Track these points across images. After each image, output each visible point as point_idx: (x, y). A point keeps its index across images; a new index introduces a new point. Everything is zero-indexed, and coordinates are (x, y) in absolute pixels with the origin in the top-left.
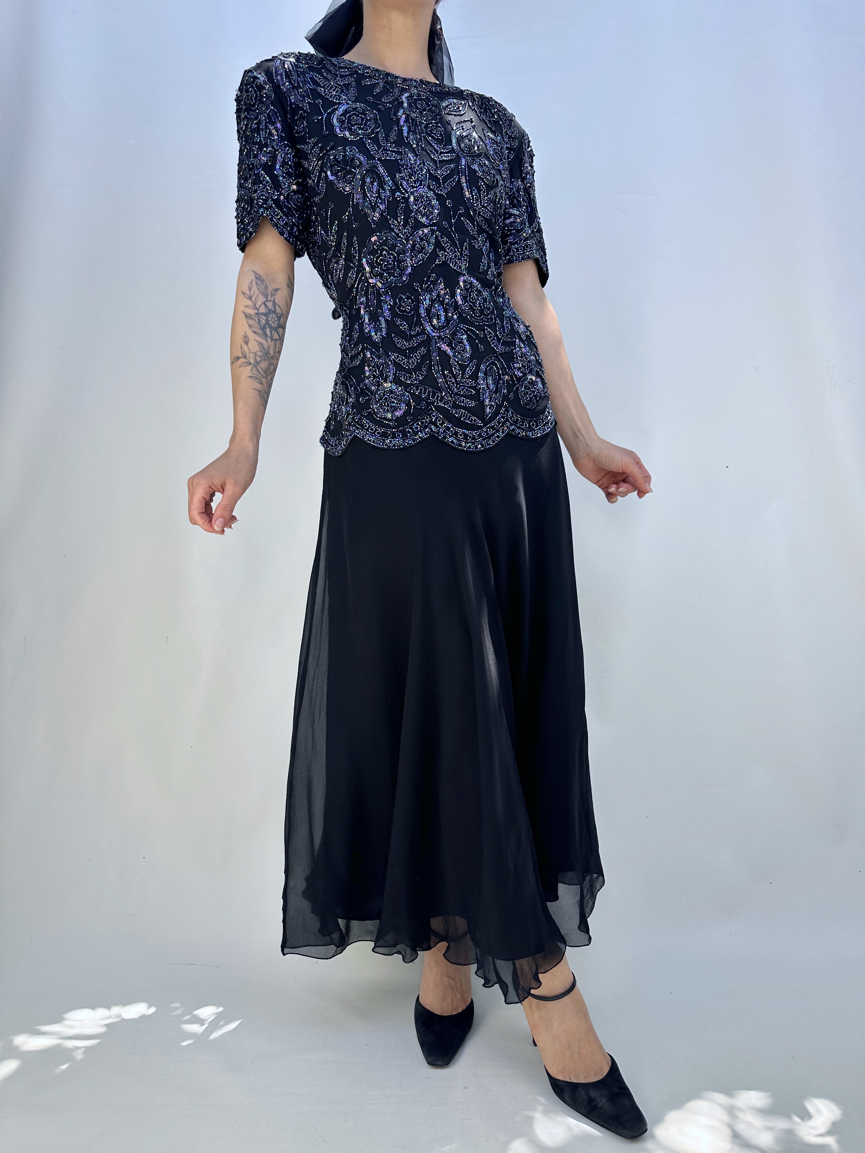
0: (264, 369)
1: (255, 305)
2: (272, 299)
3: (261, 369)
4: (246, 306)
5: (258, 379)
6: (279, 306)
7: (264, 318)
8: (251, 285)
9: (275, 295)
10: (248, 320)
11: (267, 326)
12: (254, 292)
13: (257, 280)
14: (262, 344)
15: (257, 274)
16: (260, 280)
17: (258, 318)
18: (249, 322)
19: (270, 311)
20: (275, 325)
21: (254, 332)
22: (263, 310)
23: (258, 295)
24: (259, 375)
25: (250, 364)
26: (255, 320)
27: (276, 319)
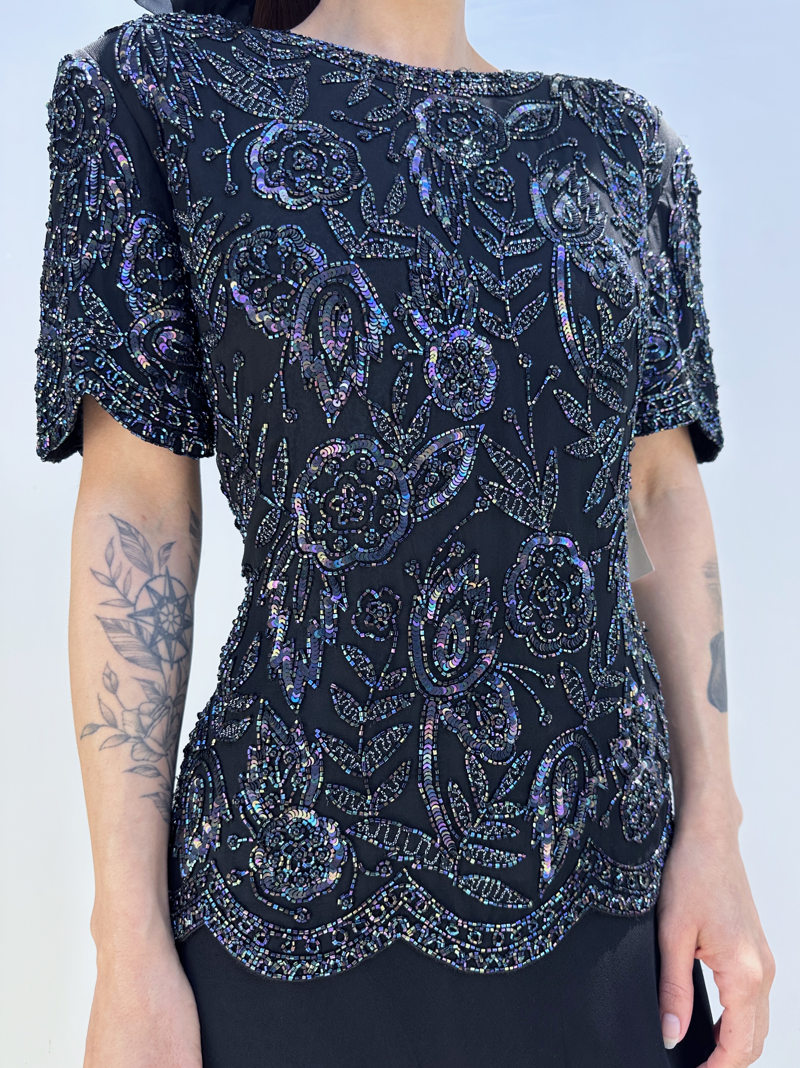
0: (160, 738)
1: (125, 595)
2: (163, 572)
3: (155, 740)
4: (103, 604)
5: (150, 769)
6: (179, 582)
7: (150, 620)
8: (110, 552)
9: (167, 558)
10: (111, 635)
11: (159, 637)
12: (120, 566)
13: (123, 536)
14: (151, 683)
15: (122, 522)
16: (130, 534)
17: (137, 626)
18: (114, 640)
19: (161, 601)
20: (176, 627)
21: (131, 660)
22: (145, 602)
23: (129, 572)
24: (152, 759)
25: (127, 738)
26: (128, 632)
27: (177, 613)
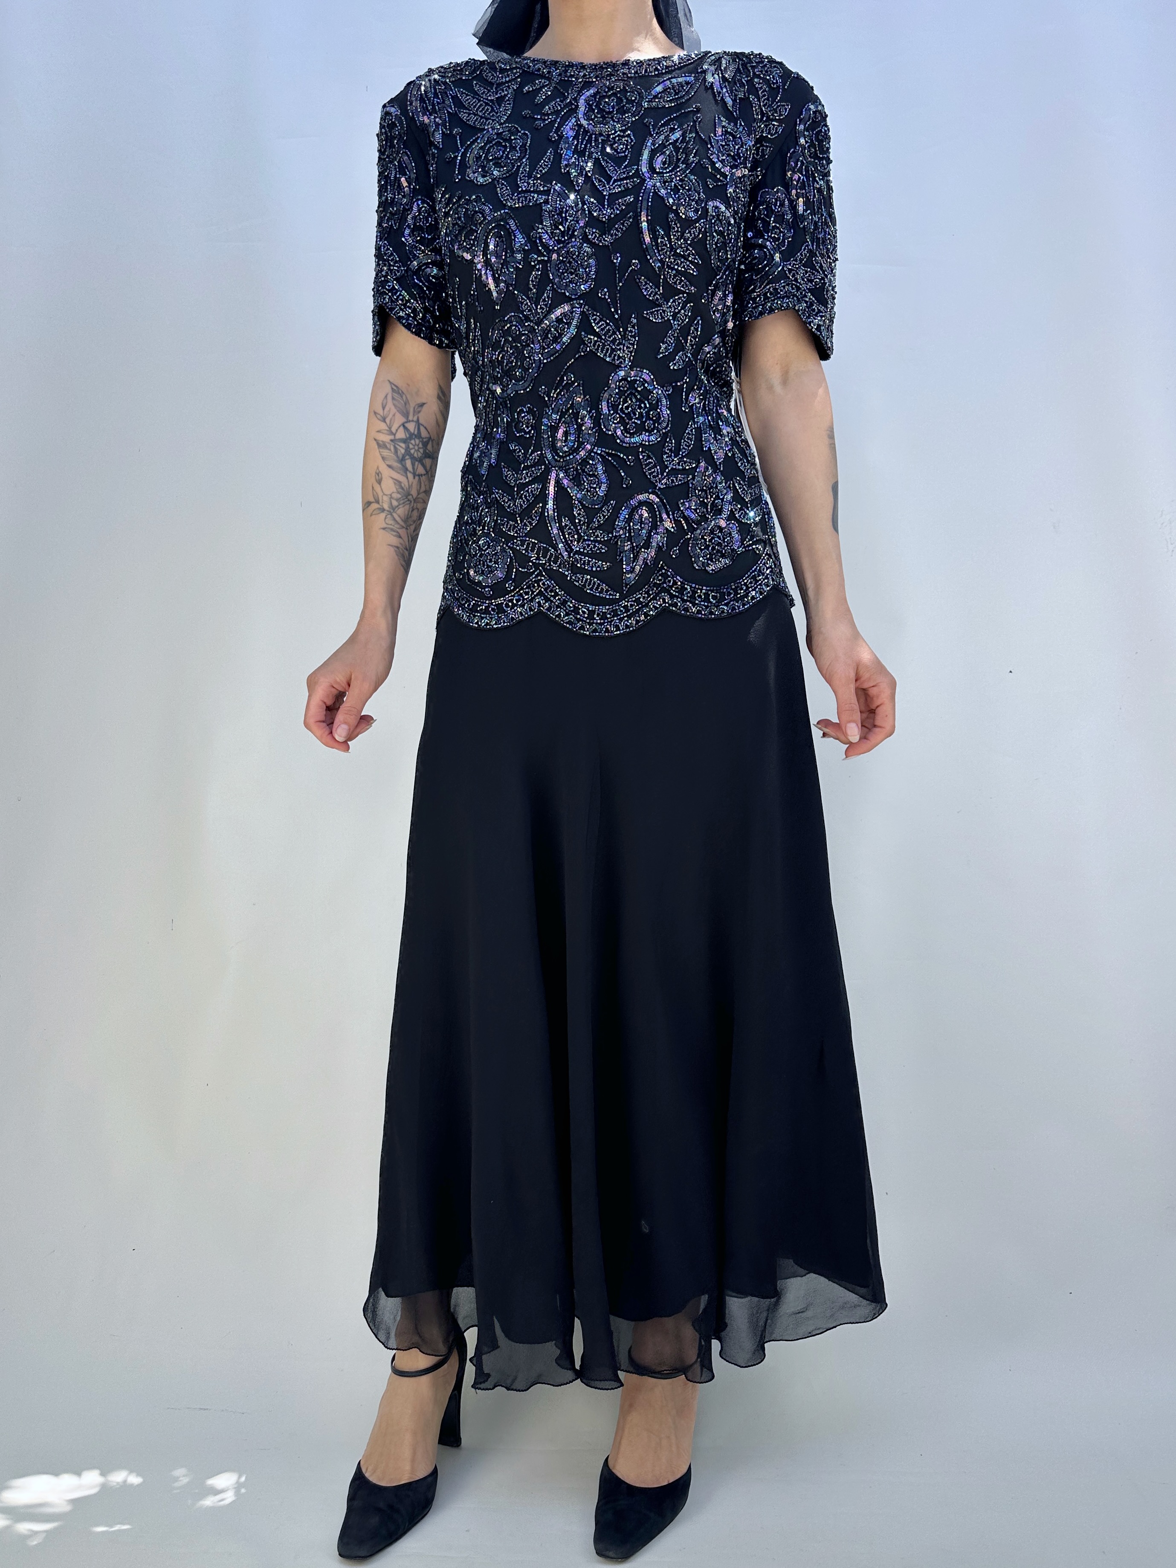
0: (402, 516)
1: (390, 428)
2: (415, 419)
3: (399, 516)
4: (378, 431)
5: (394, 531)
6: (425, 428)
7: (403, 445)
8: (385, 401)
9: (419, 412)
10: (381, 450)
11: (407, 457)
12: (389, 411)
13: (394, 394)
14: (400, 482)
15: (393, 384)
16: (399, 393)
17: (395, 447)
18: (382, 453)
19: (411, 436)
20: (420, 455)
21: (389, 466)
22: (401, 434)
23: (394, 415)
24: (396, 526)
25: (383, 510)
26: (390, 450)
27: (421, 445)
